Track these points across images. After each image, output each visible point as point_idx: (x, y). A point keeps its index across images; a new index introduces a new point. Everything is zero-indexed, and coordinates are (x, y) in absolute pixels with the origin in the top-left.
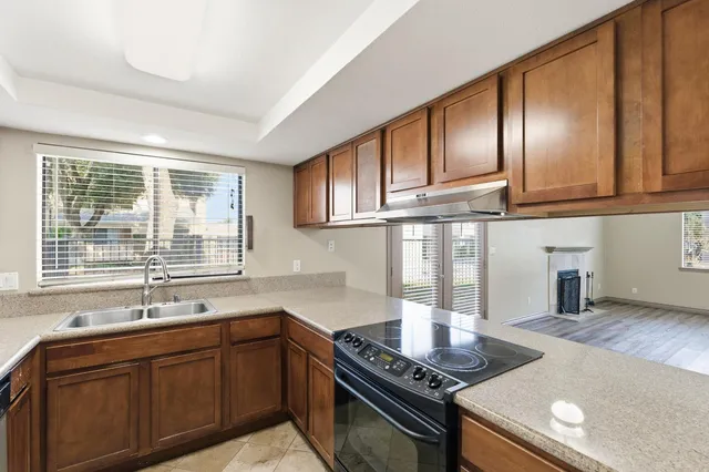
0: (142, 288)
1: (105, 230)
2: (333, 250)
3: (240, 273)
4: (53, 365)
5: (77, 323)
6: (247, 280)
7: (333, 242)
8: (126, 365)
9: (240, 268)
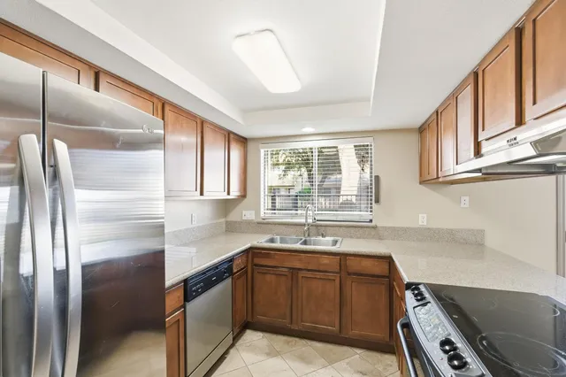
0: (304, 225)
1: (330, 189)
2: (467, 206)
3: (371, 221)
4: (257, 261)
5: (272, 241)
6: (375, 227)
7: (467, 198)
8: (286, 270)
9: (371, 217)
